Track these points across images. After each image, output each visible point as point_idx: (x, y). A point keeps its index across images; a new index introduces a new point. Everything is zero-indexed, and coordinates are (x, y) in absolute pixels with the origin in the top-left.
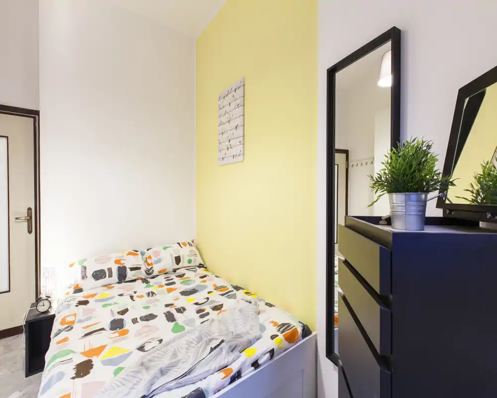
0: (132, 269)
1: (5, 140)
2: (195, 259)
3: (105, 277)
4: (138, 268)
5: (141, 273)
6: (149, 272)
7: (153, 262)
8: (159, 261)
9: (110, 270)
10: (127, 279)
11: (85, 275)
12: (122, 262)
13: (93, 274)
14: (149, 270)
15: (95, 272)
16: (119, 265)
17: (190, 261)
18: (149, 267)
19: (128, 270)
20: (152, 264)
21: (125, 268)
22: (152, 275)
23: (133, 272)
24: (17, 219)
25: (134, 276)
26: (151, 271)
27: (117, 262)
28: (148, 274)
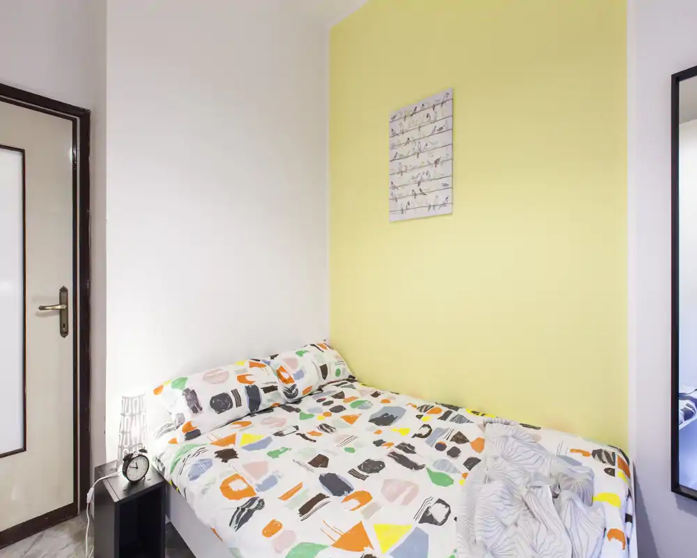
0: (267, 390)
1: (17, 157)
2: (344, 369)
3: (231, 407)
4: (273, 388)
5: (279, 394)
6: (290, 393)
7: (292, 377)
8: (300, 375)
9: (235, 392)
10: (261, 408)
11: (198, 405)
12: (248, 378)
13: (211, 401)
14: (290, 391)
15: (213, 398)
16: (247, 385)
17: (338, 373)
18: (289, 386)
19: (261, 392)
20: (290, 380)
21: (255, 388)
22: (297, 397)
23: (269, 395)
24: (42, 308)
25: (269, 400)
26: (293, 392)
27: (241, 379)
28: (288, 397)
